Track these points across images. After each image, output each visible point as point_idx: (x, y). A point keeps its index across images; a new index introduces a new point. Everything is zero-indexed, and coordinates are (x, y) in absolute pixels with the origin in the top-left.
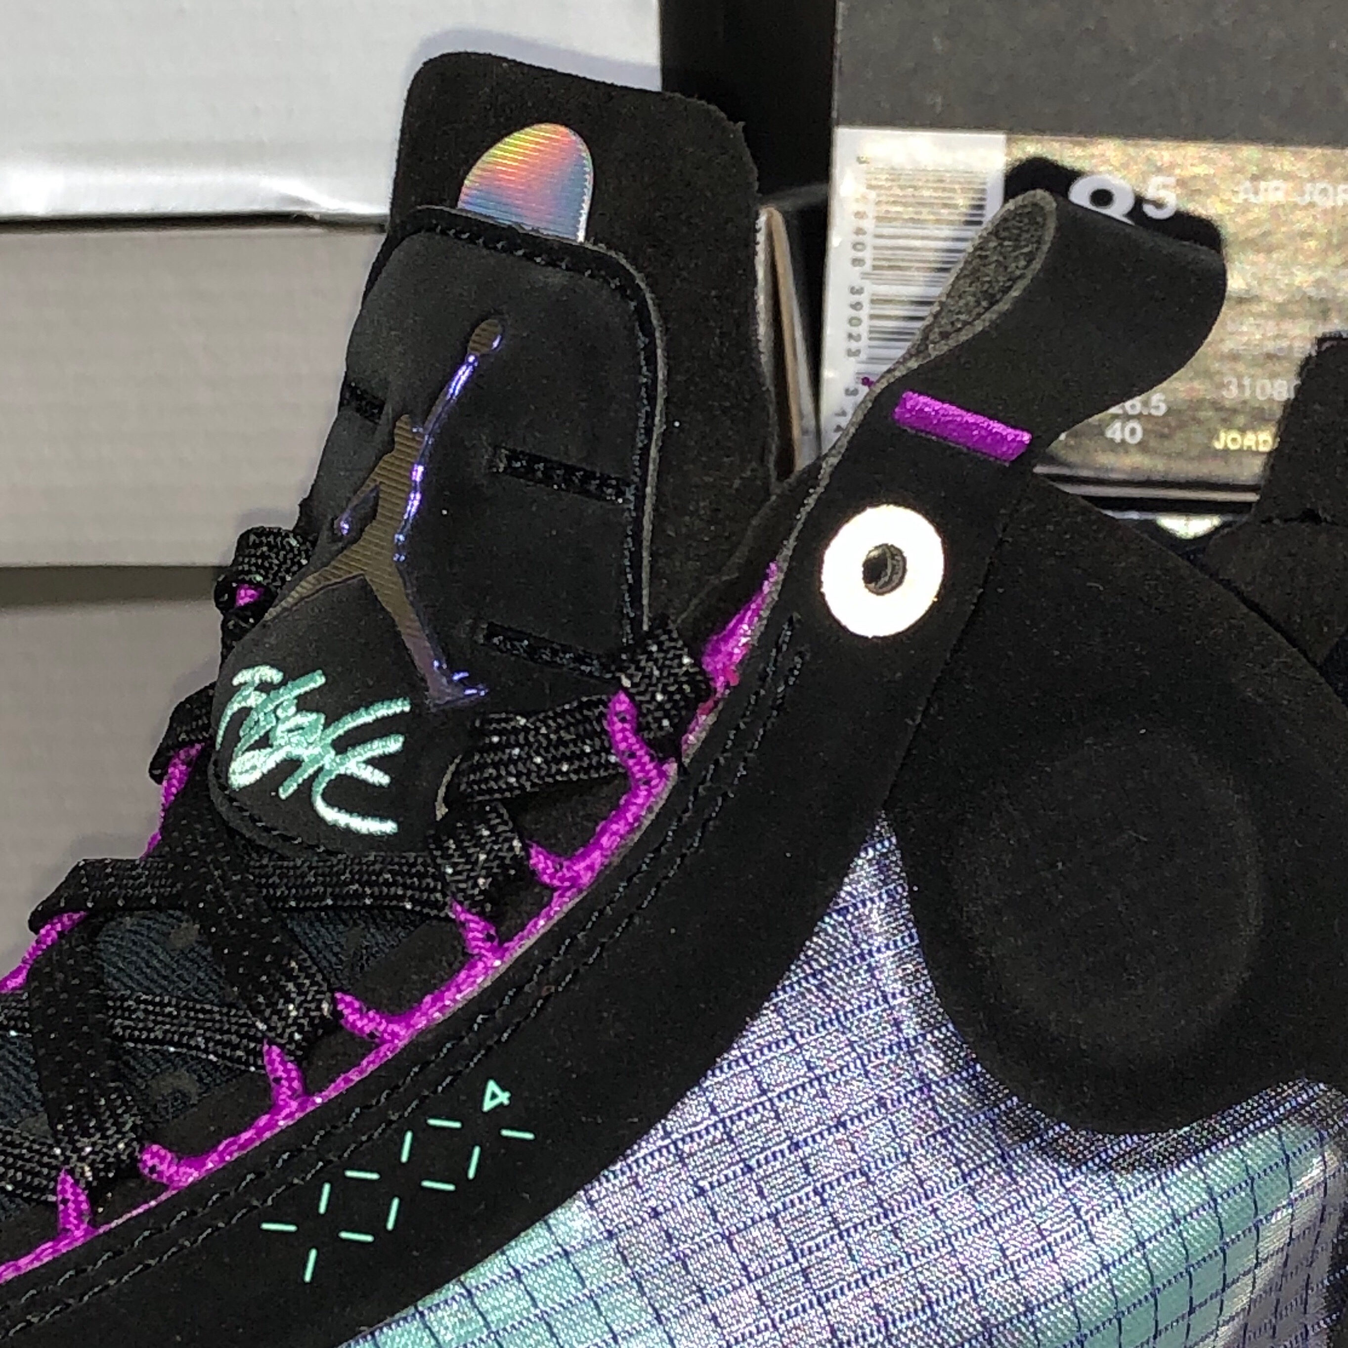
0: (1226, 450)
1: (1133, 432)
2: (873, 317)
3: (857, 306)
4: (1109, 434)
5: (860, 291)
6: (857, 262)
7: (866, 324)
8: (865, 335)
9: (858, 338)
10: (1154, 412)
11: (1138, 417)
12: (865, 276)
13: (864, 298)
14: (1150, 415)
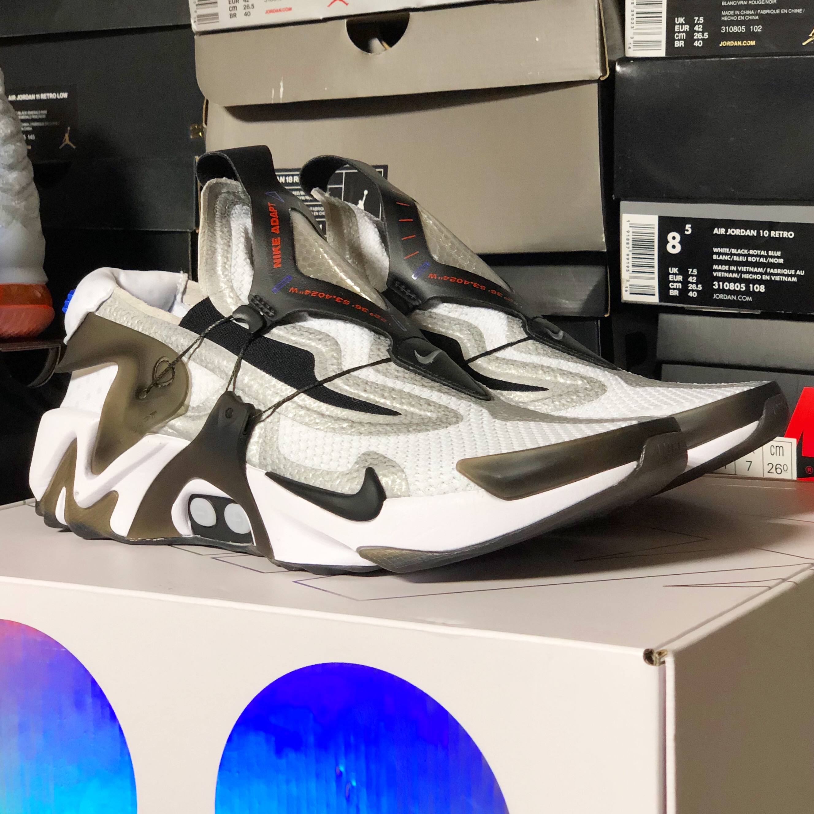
0: (722, 46)
1: (700, 43)
2: (637, 18)
3: (633, 15)
4: (694, 44)
5: (633, 11)
6: (633, 3)
7: (635, 19)
8: (635, 23)
9: (633, 23)
10: (706, 38)
11: (702, 39)
12: (634, 7)
13: (635, 13)
14: (704, 39)
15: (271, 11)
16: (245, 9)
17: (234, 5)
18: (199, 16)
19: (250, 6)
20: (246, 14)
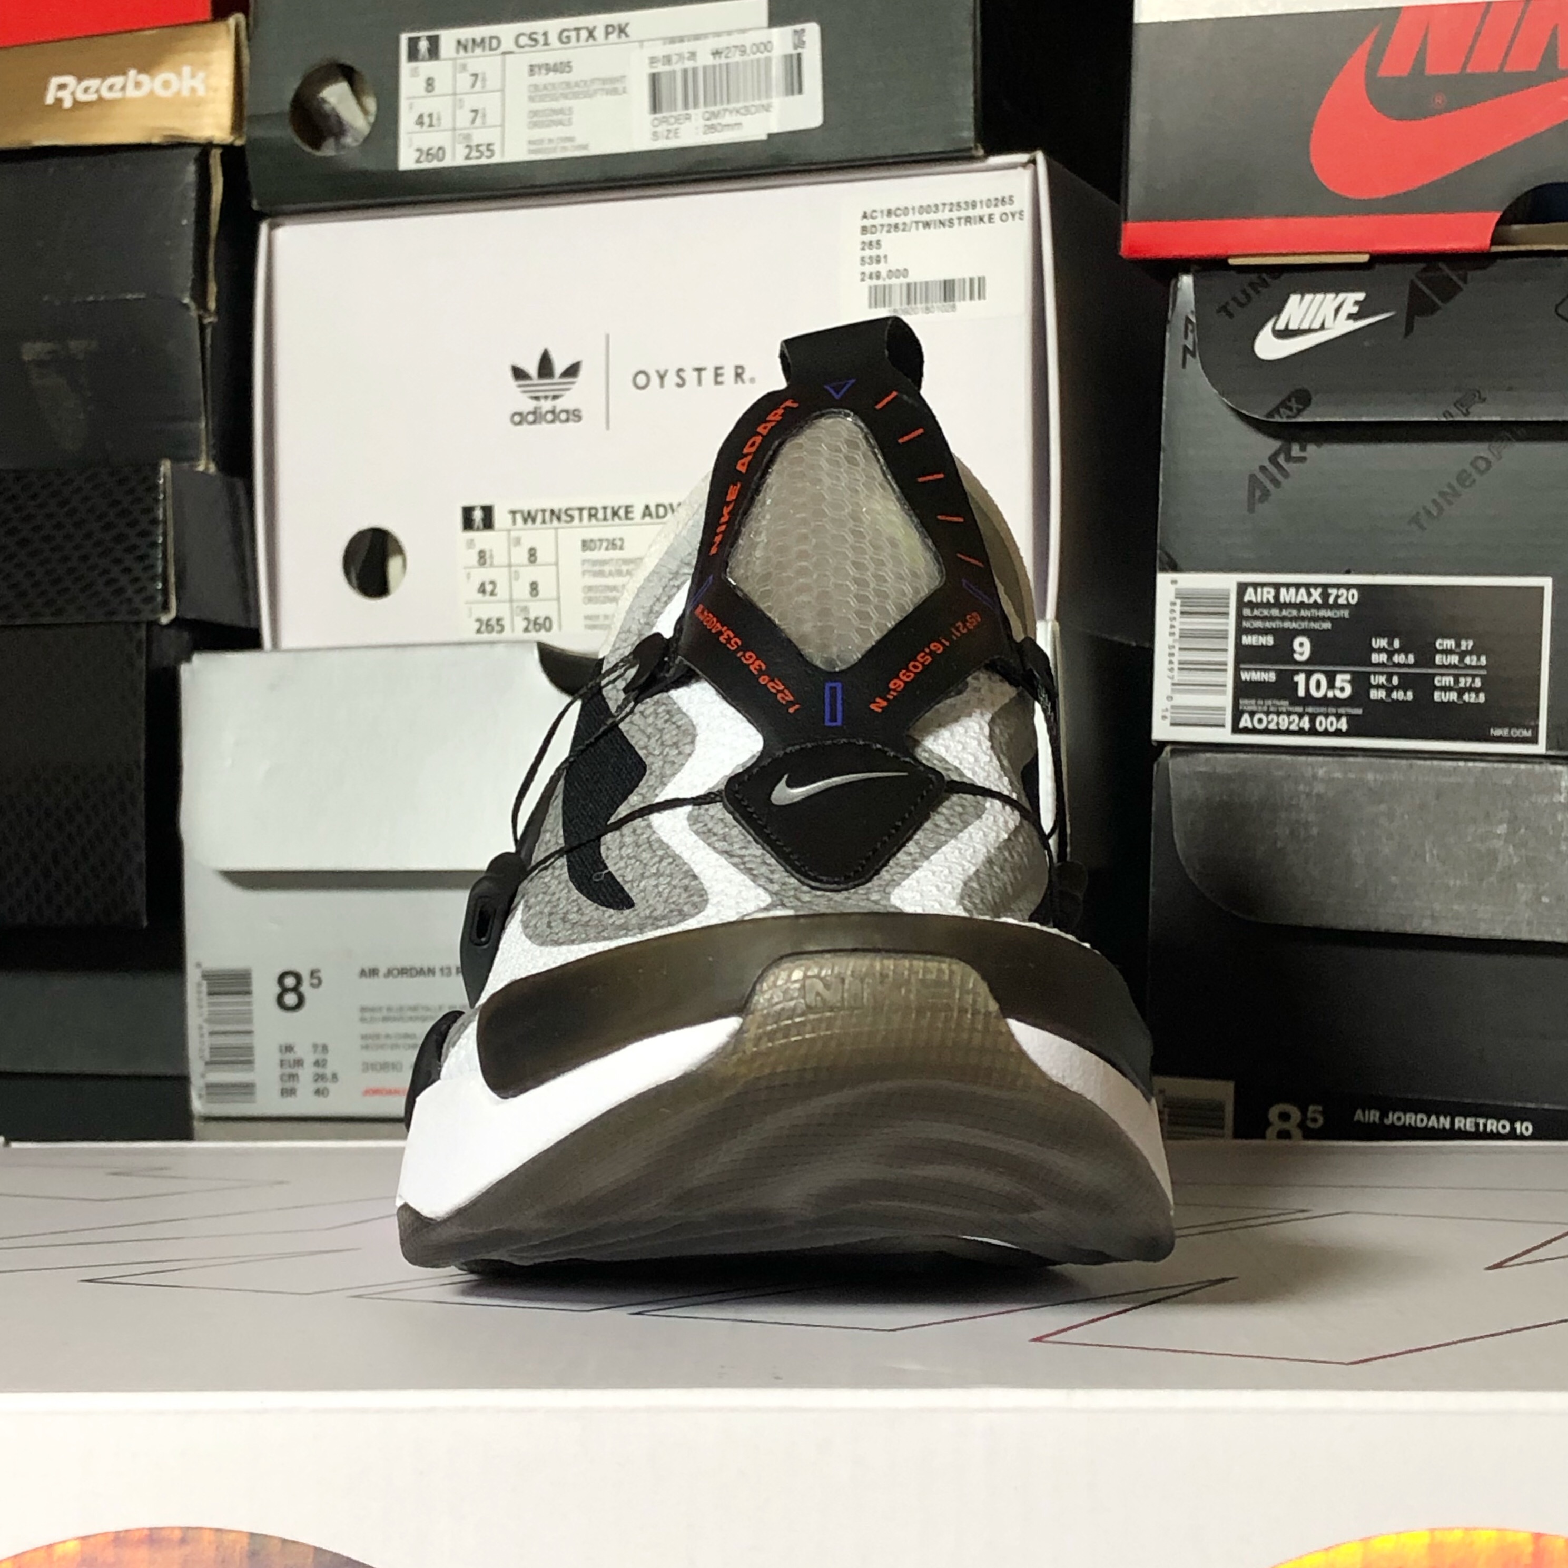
15: (376, 1092)
16: (316, 1081)
17: (293, 1071)
18: (209, 1086)
19: (329, 1075)
20: (318, 1092)
